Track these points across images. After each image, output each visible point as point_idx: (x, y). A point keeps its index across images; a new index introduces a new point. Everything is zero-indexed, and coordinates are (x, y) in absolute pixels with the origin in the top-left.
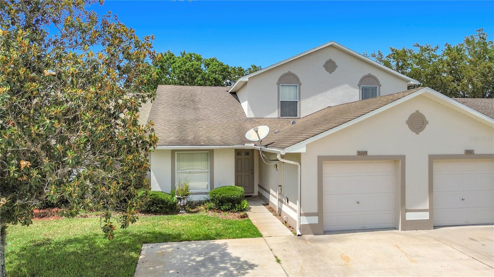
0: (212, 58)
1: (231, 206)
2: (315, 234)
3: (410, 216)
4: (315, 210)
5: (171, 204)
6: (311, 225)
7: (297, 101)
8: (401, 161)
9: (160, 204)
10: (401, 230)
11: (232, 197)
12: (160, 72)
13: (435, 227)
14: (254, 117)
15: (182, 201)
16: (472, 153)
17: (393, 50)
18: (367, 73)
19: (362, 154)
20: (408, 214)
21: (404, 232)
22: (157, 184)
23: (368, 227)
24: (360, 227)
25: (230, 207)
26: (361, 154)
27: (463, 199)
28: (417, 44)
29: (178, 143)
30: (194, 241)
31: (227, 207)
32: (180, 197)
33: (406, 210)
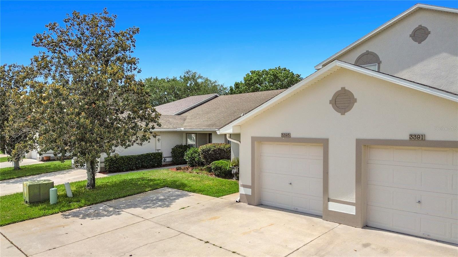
2: (249, 204)
3: (333, 207)
4: (250, 184)
6: (246, 195)
8: (323, 145)
10: (323, 220)
16: (420, 139)
20: (330, 204)
24: (292, 208)
26: (284, 136)
27: (419, 202)
32: (231, 167)
33: (328, 198)
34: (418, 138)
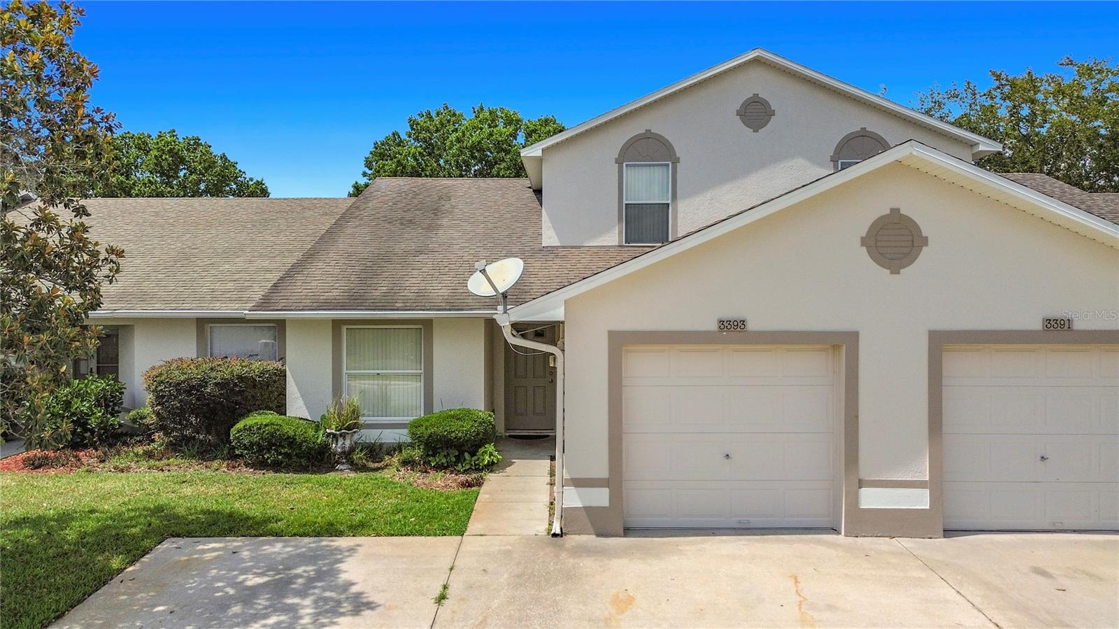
0: (543, 118)
1: (455, 456)
2: (598, 535)
3: (871, 499)
4: (601, 470)
5: (310, 449)
6: (588, 510)
7: (668, 204)
8: (844, 348)
9: (285, 448)
10: (846, 535)
11: (453, 435)
12: (420, 153)
13: (949, 532)
14: (559, 245)
15: (340, 443)
16: (1066, 328)
17: (998, 78)
18: (856, 128)
19: (732, 329)
20: (865, 492)
21: (851, 539)
22: (301, 402)
23: (756, 522)
24: (733, 522)
25: (454, 459)
26: (729, 327)
27: (1043, 457)
28: (1067, 61)
29: (341, 304)
30: (291, 536)
31: (444, 461)
32: (333, 431)
33: (859, 480)
34: (1062, 327)
